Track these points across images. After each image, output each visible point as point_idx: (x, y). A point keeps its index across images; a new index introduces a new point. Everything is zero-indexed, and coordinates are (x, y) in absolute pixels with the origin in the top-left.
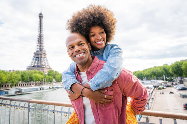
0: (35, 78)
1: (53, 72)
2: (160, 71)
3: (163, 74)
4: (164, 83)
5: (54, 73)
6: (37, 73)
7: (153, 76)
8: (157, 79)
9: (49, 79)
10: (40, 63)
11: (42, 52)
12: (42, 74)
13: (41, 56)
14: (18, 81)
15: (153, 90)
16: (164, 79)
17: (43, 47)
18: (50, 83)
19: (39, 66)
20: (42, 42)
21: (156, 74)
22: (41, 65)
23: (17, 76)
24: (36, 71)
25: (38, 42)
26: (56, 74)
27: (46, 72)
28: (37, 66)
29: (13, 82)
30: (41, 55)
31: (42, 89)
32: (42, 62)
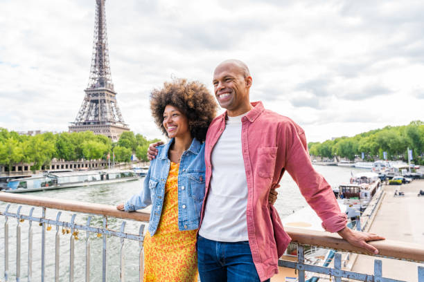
0: (88, 151)
1: (131, 137)
2: (400, 139)
3: (406, 147)
4: (408, 169)
5: (135, 139)
6: (92, 139)
7: (380, 150)
8: (390, 159)
9: (123, 153)
10: (101, 115)
11: (104, 88)
12: (105, 142)
13: (102, 98)
14: (49, 159)
15: (378, 185)
16: (410, 158)
17: (107, 76)
18: (123, 163)
19: (98, 123)
20: (106, 64)
21: (389, 145)
22: (103, 120)
23: (46, 146)
24: (90, 135)
25: (94, 64)
26: (139, 142)
27: (116, 136)
28: (95, 123)
29: (37, 160)
30: (103, 94)
31: (105, 177)
32: (106, 112)
